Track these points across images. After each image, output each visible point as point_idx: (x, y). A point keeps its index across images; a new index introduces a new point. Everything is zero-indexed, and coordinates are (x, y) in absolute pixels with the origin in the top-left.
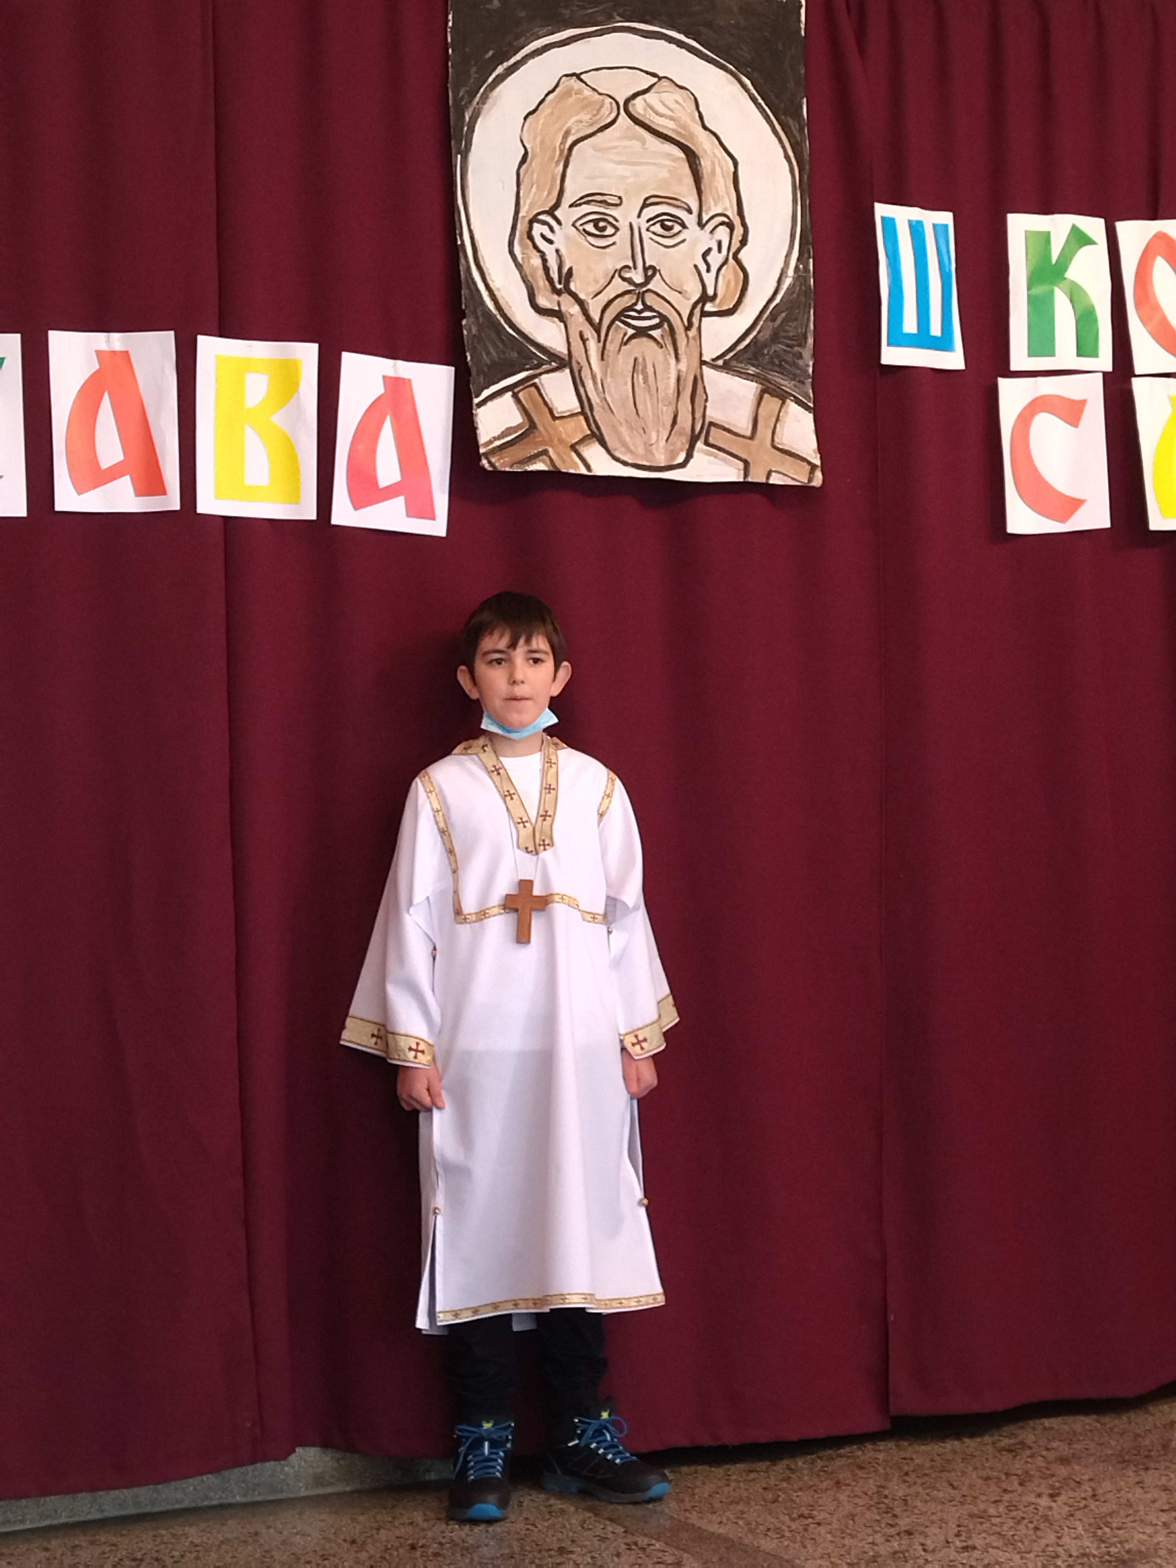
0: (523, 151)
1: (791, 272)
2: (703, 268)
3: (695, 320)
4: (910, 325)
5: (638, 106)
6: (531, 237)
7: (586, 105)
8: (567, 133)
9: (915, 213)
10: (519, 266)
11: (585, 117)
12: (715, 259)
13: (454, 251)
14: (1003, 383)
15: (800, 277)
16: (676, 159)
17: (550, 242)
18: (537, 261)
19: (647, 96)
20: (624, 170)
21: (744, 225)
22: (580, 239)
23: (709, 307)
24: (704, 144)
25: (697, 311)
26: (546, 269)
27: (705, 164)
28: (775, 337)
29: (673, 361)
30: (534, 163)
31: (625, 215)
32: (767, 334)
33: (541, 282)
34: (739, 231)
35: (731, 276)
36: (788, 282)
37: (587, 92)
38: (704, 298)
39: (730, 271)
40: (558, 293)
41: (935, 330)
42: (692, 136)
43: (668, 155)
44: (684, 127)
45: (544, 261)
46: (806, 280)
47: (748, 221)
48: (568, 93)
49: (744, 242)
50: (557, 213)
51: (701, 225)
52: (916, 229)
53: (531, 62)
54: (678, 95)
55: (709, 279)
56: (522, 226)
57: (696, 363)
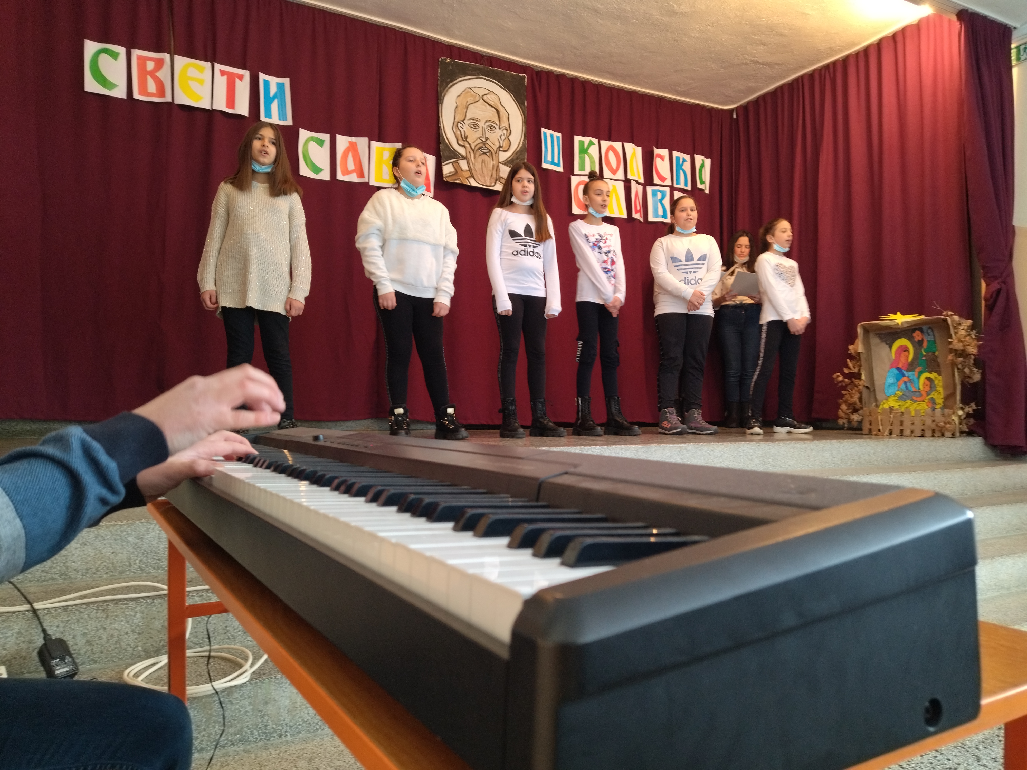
0: (456, 105)
1: (521, 143)
2: (500, 139)
3: (498, 152)
4: (549, 159)
5: (485, 98)
6: (458, 127)
7: (472, 96)
8: (467, 102)
9: (552, 132)
10: (454, 133)
11: (472, 98)
12: (503, 138)
13: (438, 128)
14: (572, 177)
15: (524, 144)
16: (494, 111)
17: (462, 128)
18: (459, 133)
19: (487, 95)
20: (481, 113)
21: (510, 130)
22: (470, 128)
23: (501, 149)
24: (501, 109)
25: (498, 150)
26: (461, 135)
27: (501, 114)
28: (517, 159)
29: (492, 161)
30: (459, 108)
31: (481, 124)
32: (515, 158)
33: (460, 138)
34: (509, 131)
35: (507, 142)
36: (521, 145)
37: (473, 93)
38: (500, 147)
39: (506, 141)
40: (464, 141)
41: (556, 161)
42: (498, 107)
43: (492, 111)
44: (496, 104)
45: (461, 133)
46: (525, 146)
47: (511, 129)
48: (468, 92)
49: (510, 134)
50: (464, 121)
51: (500, 129)
52: (552, 136)
53: (459, 84)
54: (495, 96)
55: (501, 142)
56: (455, 124)
57: (497, 162)
